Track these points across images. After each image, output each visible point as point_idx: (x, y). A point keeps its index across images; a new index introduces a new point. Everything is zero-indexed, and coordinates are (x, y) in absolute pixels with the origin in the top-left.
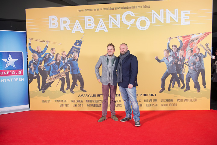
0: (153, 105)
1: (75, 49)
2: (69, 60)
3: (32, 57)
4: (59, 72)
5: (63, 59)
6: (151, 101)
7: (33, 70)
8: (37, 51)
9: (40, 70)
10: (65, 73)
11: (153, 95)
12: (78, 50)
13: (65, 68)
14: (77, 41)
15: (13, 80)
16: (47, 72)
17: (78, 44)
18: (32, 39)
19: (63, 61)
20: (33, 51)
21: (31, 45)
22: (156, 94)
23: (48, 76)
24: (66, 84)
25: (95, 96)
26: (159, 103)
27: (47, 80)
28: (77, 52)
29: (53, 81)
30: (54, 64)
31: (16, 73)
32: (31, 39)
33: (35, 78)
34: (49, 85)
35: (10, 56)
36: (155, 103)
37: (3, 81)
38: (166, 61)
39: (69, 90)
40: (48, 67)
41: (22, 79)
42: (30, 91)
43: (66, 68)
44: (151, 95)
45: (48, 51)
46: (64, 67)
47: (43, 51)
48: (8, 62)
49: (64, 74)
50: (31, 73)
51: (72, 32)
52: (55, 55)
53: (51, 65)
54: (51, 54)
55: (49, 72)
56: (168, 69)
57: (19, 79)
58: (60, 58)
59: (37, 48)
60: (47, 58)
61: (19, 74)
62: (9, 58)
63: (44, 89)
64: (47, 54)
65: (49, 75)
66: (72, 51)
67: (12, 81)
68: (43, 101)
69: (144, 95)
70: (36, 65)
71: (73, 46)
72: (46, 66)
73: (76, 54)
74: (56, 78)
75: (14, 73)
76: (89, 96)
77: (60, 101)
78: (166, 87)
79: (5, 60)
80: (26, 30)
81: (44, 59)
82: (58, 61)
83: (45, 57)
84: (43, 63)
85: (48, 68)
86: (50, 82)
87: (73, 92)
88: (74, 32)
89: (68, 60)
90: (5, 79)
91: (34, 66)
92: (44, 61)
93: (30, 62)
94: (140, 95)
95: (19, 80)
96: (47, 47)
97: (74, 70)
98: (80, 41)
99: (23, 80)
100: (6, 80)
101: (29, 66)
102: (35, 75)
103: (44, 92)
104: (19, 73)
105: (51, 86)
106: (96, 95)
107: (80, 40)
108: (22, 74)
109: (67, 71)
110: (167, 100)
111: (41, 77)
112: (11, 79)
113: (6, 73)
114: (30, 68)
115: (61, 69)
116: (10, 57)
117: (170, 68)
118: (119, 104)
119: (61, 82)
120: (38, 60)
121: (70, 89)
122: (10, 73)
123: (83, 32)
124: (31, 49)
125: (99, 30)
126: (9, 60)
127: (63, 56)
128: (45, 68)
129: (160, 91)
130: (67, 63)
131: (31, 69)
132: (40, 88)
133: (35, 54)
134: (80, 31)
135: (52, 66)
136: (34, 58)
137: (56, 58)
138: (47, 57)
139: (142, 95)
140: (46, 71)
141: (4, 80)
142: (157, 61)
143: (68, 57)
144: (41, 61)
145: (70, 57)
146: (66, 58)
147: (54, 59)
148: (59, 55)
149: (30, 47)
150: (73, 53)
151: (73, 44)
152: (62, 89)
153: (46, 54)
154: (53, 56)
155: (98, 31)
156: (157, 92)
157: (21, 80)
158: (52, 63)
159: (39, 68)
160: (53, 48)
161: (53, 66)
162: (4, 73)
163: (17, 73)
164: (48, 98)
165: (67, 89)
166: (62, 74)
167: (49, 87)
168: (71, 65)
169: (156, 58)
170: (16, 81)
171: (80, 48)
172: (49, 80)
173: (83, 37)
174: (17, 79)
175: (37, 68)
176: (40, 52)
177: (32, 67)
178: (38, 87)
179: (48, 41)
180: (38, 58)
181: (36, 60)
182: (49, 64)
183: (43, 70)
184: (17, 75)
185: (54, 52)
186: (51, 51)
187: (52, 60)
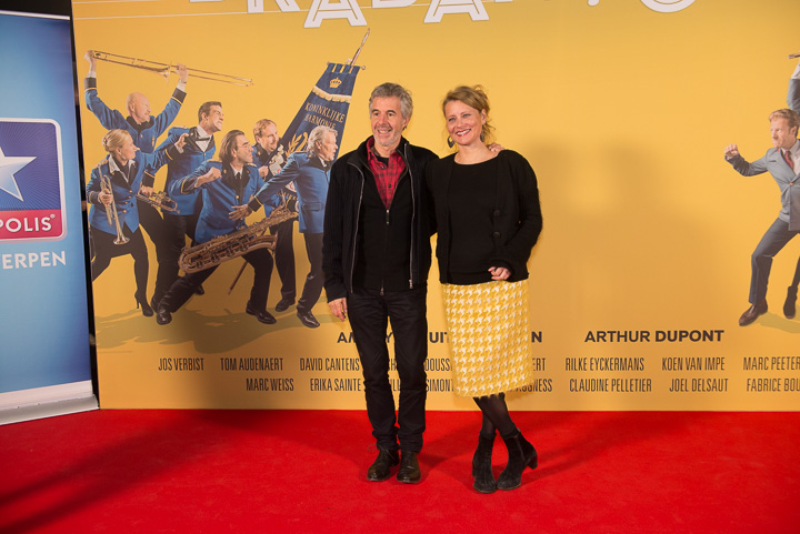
0: (706, 386)
1: (323, 110)
2: (294, 163)
3: (107, 149)
4: (241, 222)
5: (264, 157)
6: (695, 364)
7: (111, 212)
8: (130, 119)
9: (145, 211)
10: (273, 229)
11: (707, 336)
12: (336, 115)
13: (269, 203)
14: (331, 66)
15: (13, 263)
16: (183, 224)
17: (335, 84)
18: (103, 56)
19: (260, 170)
20: (112, 120)
21: (98, 88)
22: (719, 332)
23: (188, 240)
24: (276, 283)
26: (736, 375)
27: (180, 262)
28: (330, 121)
29: (211, 264)
30: (216, 181)
31: (27, 229)
32: (95, 56)
33: (121, 251)
34: (194, 284)
36: (716, 374)
38: (779, 168)
39: (293, 311)
40: (187, 197)
41: (55, 256)
42: (96, 315)
43: (277, 201)
44: (695, 336)
45: (186, 118)
46: (265, 199)
47: (159, 120)
49: (268, 232)
50: (104, 227)
51: (309, 23)
52: (220, 139)
53: (203, 186)
54: (203, 134)
55: (191, 221)
56: (787, 210)
57: (42, 254)
58: (245, 151)
59: (131, 102)
60: (181, 151)
61: (41, 234)
63: (165, 307)
64: (183, 130)
65: (192, 236)
66: (307, 117)
67: (5, 267)
68: (165, 364)
69: (661, 336)
70: (127, 187)
71: (312, 95)
72: (177, 192)
73: (329, 134)
74: (226, 250)
75: (14, 225)
77: (250, 364)
78: (776, 295)
80: (69, 13)
81: (166, 158)
82: (238, 170)
83: (169, 146)
84: (161, 175)
85: (184, 202)
86: (196, 270)
87: (314, 319)
88: (317, 24)
89: (289, 162)
91: (114, 193)
92: (164, 170)
93: (96, 171)
94: (644, 336)
95: (43, 259)
96: (180, 96)
97: (314, 213)
98: (348, 68)
99: (63, 261)
101: (90, 194)
102: (121, 239)
103: (169, 319)
104: (41, 225)
105: (201, 292)
107: (345, 60)
108: (56, 231)
109: (281, 217)
110: (775, 360)
112: (4, 256)
114: (94, 201)
115: (254, 206)
117: (797, 204)
119: (250, 270)
120: (137, 164)
121: (297, 303)
123: (362, 21)
124: (97, 107)
125: (442, 11)
127: (263, 143)
128: (170, 205)
129: (744, 316)
130: (282, 179)
131: (100, 207)
132: (149, 302)
133: (118, 132)
134: (349, 15)
135: (205, 192)
136: (113, 152)
137: (225, 152)
138: (180, 146)
139: (652, 337)
140: (176, 217)
142: (732, 166)
143: (286, 149)
144: (152, 169)
145: (299, 150)
146: (276, 152)
147: (216, 158)
148: (240, 139)
149: (93, 95)
150: (310, 128)
151: (310, 85)
152: (257, 304)
153: (175, 135)
154: (212, 145)
155: (438, 19)
156: (730, 322)
157: (51, 261)
158: (207, 175)
159: (140, 202)
160: (209, 104)
161: (210, 194)
163: (31, 224)
165: (282, 307)
166: (258, 235)
168: (300, 187)
169: (729, 153)
170: (25, 266)
171: (348, 104)
172: (194, 264)
173: (362, 45)
174: (33, 258)
175: (134, 200)
176: (144, 124)
177: (105, 197)
178: (136, 296)
179: (185, 69)
180: (137, 152)
181: (124, 164)
182: (193, 181)
183: (161, 214)
184: (29, 235)
185: (216, 121)
186: (200, 119)
187: (204, 163)
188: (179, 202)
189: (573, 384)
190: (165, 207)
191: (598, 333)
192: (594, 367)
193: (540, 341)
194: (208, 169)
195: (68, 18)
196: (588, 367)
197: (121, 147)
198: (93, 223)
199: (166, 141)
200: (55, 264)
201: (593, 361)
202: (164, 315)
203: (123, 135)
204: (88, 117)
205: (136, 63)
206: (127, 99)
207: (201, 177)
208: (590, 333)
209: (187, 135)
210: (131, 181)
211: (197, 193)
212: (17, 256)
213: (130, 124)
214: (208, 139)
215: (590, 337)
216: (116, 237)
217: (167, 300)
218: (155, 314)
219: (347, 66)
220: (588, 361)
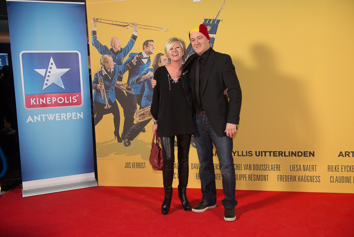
3: (101, 64)
7: (103, 94)
8: (112, 49)
9: (119, 93)
14: (206, 20)
15: (60, 118)
16: (136, 99)
18: (99, 20)
20: (103, 50)
21: (97, 36)
23: (138, 106)
25: (250, 154)
27: (135, 117)
31: (66, 102)
32: (96, 20)
33: (108, 112)
34: (141, 127)
35: (52, 61)
37: (39, 119)
40: (137, 86)
41: (78, 114)
42: (96, 142)
45: (137, 48)
47: (125, 49)
48: (49, 76)
50: (99, 100)
52: (153, 58)
53: (145, 80)
54: (145, 55)
55: (140, 97)
57: (73, 113)
59: (112, 42)
60: (135, 64)
61: (72, 104)
62: (50, 66)
63: (128, 138)
64: (136, 54)
65: (140, 104)
67: (57, 119)
68: (127, 165)
70: (110, 81)
72: (133, 83)
75: (61, 100)
76: (236, 154)
79: (42, 72)
81: (128, 68)
83: (129, 62)
84: (126, 76)
85: (136, 88)
86: (142, 120)
90: (43, 116)
91: (105, 85)
92: (127, 73)
93: (96, 75)
95: (73, 116)
96: (134, 37)
98: (214, 21)
99: (82, 117)
100: (46, 117)
101: (94, 85)
102: (108, 106)
103: (130, 144)
104: (72, 100)
105: (144, 131)
106: (254, 153)
107: (212, 16)
111: (121, 110)
112: (57, 115)
113: (44, 102)
114: (96, 88)
116: (52, 64)
118: (312, 175)
120: (115, 70)
122: (53, 101)
124: (97, 44)
126: (50, 72)
128: (130, 89)
131: (98, 91)
132: (120, 136)
133: (106, 56)
135: (146, 83)
136: (104, 65)
137: (155, 64)
138: (134, 62)
140: (132, 95)
141: (42, 118)
144: (122, 73)
147: (151, 67)
148: (163, 58)
149: (95, 39)
153: (132, 56)
154: (149, 61)
157: (77, 116)
158: (147, 75)
159: (116, 88)
160: (148, 41)
161: (148, 84)
162: (41, 100)
163: (68, 100)
164: (138, 159)
167: (141, 133)
170: (65, 119)
171: (214, 39)
172: (141, 117)
173: (221, 9)
174: (69, 115)
175: (113, 88)
176: (118, 52)
177: (100, 87)
178: (115, 133)
179: (137, 25)
180: (115, 65)
181: (109, 71)
182: (140, 78)
183: (126, 94)
184: (67, 104)
185: (151, 49)
186: (144, 49)
187: (146, 69)
188: (134, 88)
189: (332, 179)
190: (128, 91)
191: (346, 152)
192: (343, 170)
193: (313, 156)
194: (147, 72)
195: (84, 3)
196: (340, 170)
197: (108, 63)
198: (95, 99)
199: (128, 60)
200: (78, 118)
201: (343, 167)
202: (127, 142)
203: (109, 57)
204: (93, 49)
205: (114, 23)
206: (110, 40)
207: (144, 76)
208: (341, 152)
209: (138, 56)
210: (112, 79)
211: (142, 84)
212: (62, 114)
213: (112, 52)
214: (147, 58)
215: (341, 154)
216: (105, 105)
217: (128, 135)
218: (123, 141)
219: (214, 20)
220: (340, 167)
